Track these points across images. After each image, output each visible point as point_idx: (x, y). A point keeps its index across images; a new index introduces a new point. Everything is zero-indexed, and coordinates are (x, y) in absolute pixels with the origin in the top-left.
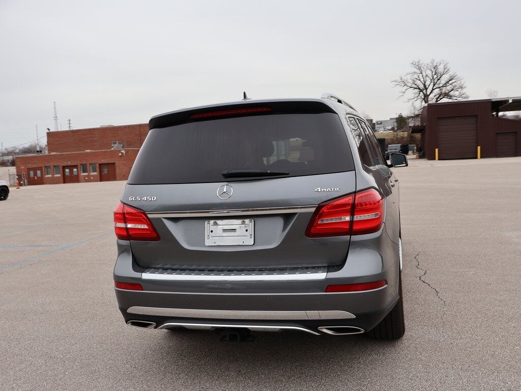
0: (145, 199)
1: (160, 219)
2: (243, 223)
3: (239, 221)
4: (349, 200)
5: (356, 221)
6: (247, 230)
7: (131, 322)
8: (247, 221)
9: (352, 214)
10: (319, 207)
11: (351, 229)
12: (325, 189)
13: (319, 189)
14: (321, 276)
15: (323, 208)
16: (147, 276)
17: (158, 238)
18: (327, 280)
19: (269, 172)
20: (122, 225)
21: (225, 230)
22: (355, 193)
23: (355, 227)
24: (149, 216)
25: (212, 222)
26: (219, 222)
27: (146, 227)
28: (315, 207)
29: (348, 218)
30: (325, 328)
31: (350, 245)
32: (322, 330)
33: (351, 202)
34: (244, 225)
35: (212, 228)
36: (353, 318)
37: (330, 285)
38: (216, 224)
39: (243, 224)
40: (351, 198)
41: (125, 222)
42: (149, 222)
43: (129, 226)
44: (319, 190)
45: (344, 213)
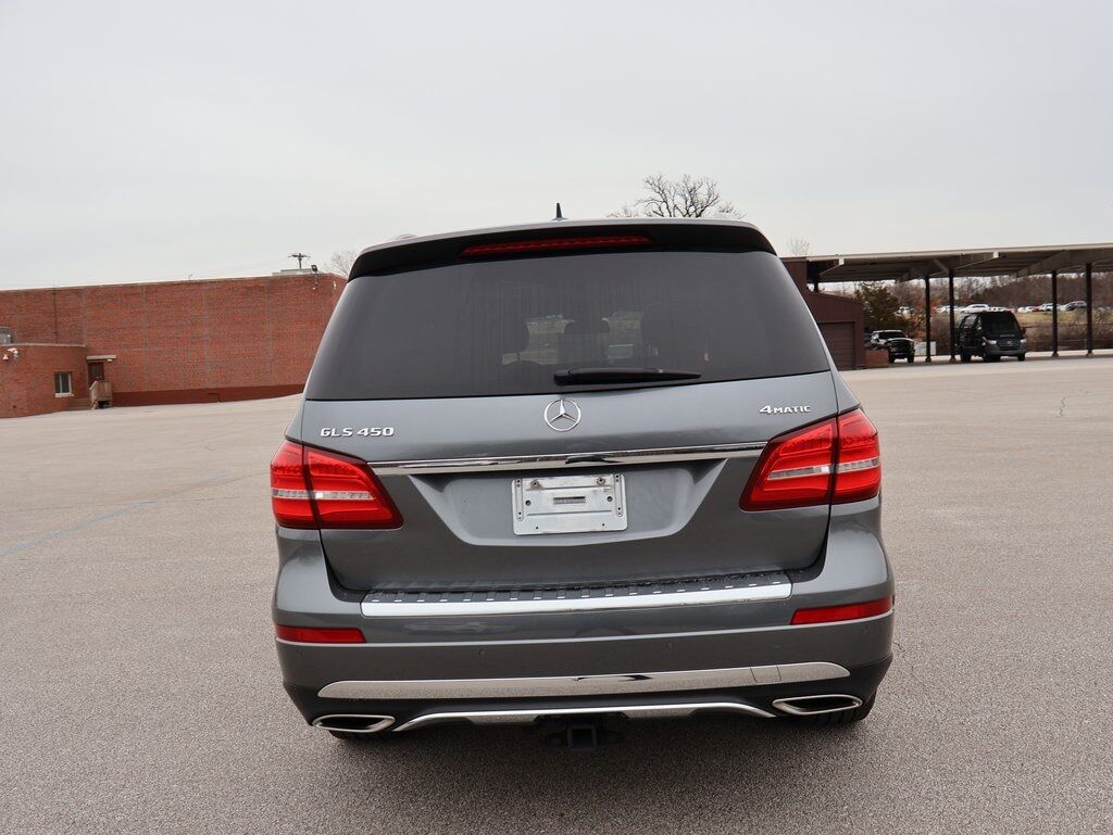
0: (366, 434)
1: (404, 477)
2: (601, 483)
3: (592, 480)
4: (826, 430)
5: (841, 475)
6: (610, 499)
7: (322, 721)
8: (609, 479)
9: (835, 461)
10: (772, 446)
11: (832, 492)
12: (781, 409)
13: (769, 407)
14: (780, 590)
15: (776, 449)
16: (373, 608)
17: (396, 520)
18: (793, 598)
19: (661, 371)
21: (558, 500)
22: (836, 416)
23: (840, 488)
24: (378, 472)
25: (527, 482)
26: (545, 482)
27: (365, 496)
28: (760, 448)
29: (825, 469)
30: (787, 702)
31: (828, 523)
32: (778, 706)
33: (831, 435)
34: (602, 489)
35: (528, 495)
36: (837, 675)
37: (803, 610)
38: (536, 486)
39: (601, 485)
40: (830, 426)
41: (310, 487)
42: (376, 485)
43: (319, 495)
44: (769, 411)
45: (818, 459)
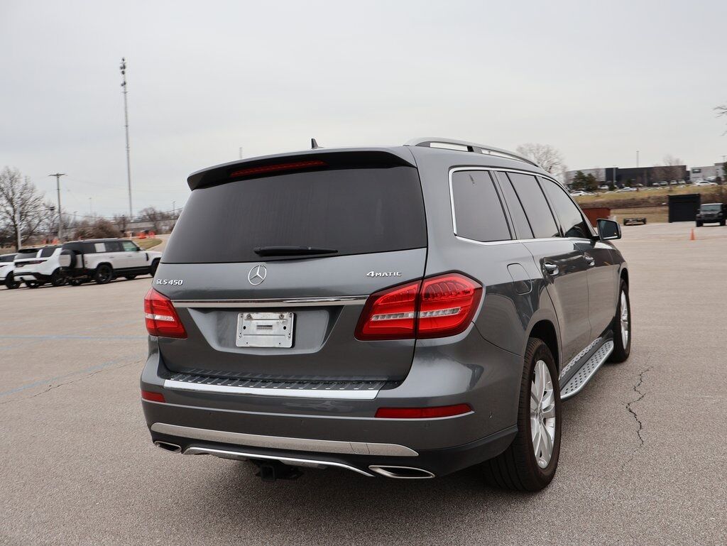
0: (172, 283)
1: (185, 309)
2: (281, 318)
3: (276, 315)
4: (413, 288)
5: (422, 319)
6: (285, 328)
7: (160, 443)
8: (286, 315)
9: (417, 310)
10: (372, 298)
11: (417, 330)
12: (380, 274)
13: (373, 273)
14: (370, 394)
16: (170, 384)
17: (184, 335)
18: (377, 400)
19: (310, 248)
20: (150, 316)
21: (260, 327)
22: (423, 279)
23: (422, 328)
24: (176, 305)
25: (245, 315)
26: (254, 315)
27: (171, 319)
28: (364, 298)
29: (411, 315)
30: (381, 468)
31: (414, 353)
32: (374, 470)
33: (415, 292)
34: (282, 321)
35: (246, 323)
36: (414, 455)
37: (382, 408)
38: (249, 318)
39: (281, 319)
40: (416, 286)
41: (152, 313)
42: (174, 312)
43: (158, 317)
44: (372, 275)
45: (406, 307)
